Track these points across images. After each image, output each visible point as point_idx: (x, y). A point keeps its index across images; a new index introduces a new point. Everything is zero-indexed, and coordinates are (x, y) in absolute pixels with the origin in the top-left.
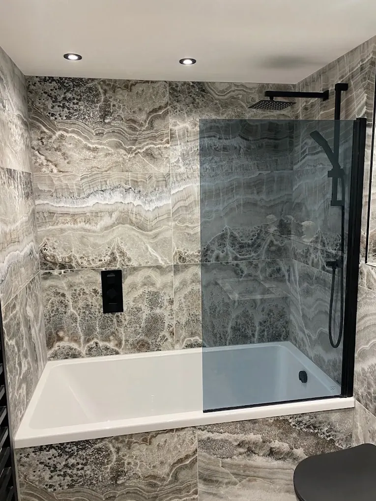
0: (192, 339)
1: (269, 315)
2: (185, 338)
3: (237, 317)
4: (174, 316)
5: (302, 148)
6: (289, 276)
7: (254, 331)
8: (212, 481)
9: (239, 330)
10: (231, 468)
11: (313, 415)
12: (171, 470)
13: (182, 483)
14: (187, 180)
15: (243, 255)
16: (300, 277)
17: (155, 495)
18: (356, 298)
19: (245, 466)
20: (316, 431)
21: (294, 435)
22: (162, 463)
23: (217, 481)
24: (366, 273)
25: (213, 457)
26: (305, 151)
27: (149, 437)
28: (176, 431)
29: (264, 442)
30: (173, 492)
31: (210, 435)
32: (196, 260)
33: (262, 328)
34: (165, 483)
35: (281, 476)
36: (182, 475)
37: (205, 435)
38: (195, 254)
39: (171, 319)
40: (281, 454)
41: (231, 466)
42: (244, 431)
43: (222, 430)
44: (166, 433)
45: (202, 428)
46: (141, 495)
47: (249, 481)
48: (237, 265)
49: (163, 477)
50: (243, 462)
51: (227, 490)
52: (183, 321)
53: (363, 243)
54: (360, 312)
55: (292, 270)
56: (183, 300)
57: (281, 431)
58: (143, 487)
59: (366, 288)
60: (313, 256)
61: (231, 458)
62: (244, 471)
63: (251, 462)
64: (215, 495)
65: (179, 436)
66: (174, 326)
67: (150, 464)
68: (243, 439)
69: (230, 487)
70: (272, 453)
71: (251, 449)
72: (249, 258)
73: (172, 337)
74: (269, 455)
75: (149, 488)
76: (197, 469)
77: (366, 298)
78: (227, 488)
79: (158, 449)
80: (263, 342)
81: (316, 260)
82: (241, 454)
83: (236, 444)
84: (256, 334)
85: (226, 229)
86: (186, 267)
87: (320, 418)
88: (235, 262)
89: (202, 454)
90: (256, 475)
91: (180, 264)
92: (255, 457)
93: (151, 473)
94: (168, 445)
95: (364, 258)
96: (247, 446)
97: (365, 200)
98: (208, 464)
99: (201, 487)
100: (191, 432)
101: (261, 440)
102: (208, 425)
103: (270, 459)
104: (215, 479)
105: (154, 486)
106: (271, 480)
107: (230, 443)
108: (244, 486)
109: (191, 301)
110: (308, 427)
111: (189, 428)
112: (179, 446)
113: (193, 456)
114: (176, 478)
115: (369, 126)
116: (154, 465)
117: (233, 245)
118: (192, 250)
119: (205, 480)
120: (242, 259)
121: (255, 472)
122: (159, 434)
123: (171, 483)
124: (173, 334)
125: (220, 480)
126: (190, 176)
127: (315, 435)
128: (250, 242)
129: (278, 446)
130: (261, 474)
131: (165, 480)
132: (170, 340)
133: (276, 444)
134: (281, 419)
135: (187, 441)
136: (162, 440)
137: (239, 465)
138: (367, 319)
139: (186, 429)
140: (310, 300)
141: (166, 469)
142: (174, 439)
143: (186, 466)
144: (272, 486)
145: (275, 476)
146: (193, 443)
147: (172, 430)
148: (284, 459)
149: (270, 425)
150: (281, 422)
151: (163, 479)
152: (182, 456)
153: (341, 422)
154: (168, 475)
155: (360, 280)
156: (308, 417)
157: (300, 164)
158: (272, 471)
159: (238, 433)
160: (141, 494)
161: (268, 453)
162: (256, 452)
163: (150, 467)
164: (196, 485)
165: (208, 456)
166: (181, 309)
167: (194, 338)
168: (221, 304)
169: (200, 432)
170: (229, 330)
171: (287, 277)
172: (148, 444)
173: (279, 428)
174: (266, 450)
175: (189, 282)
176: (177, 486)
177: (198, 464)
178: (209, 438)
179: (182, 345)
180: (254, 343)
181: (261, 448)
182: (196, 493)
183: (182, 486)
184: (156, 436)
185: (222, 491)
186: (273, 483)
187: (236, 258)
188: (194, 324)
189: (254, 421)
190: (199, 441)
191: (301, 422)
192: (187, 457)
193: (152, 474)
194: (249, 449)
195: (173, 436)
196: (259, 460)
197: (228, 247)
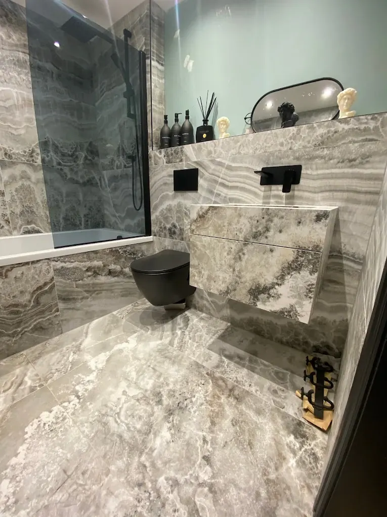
0: (29, 227)
1: (90, 210)
2: (21, 226)
3: (67, 210)
4: (7, 206)
5: (101, 87)
6: (101, 183)
7: (80, 221)
8: (69, 299)
9: (69, 220)
10: (83, 288)
11: (133, 246)
12: (32, 297)
13: (44, 306)
14: (5, 83)
15: (66, 162)
16: (109, 181)
17: (20, 321)
18: (149, 175)
19: (93, 284)
20: (135, 256)
21: (123, 260)
22: (22, 292)
23: (74, 299)
24: (153, 156)
25: (68, 281)
26: (103, 90)
27: (4, 271)
28: (32, 264)
29: (104, 266)
30: (37, 314)
31: (63, 264)
32: (23, 159)
33: (87, 219)
34: (28, 308)
35: (117, 287)
36: (43, 300)
37: (59, 265)
38: (21, 153)
39: (4, 209)
40: (116, 273)
41: (83, 286)
42: (90, 259)
43: (72, 260)
44: (22, 266)
45: (56, 259)
46: (4, 324)
47: (97, 294)
48: (61, 169)
49: (26, 304)
50: (91, 282)
51: (82, 303)
52: (18, 211)
53: (150, 138)
54: (151, 182)
55: (102, 179)
56: (14, 193)
57: (114, 258)
58: (5, 316)
59: (154, 165)
60: (117, 162)
61: (82, 280)
62: (93, 288)
63: (97, 281)
64: (73, 309)
65: (34, 268)
66: (9, 216)
67: (9, 295)
68: (89, 265)
69: (84, 300)
70: (111, 273)
71: (96, 272)
72: (71, 166)
73: (8, 225)
74: (109, 275)
75: (13, 316)
76: (56, 292)
77: (154, 171)
78: (82, 301)
79: (16, 281)
80: (88, 229)
81: (119, 164)
82: (89, 276)
83: (85, 269)
84: (83, 223)
85: (47, 137)
86: (13, 163)
87: (137, 248)
88: (59, 167)
89: (58, 280)
90: (101, 289)
91: (6, 159)
92: (100, 277)
93: (11, 302)
94: (26, 277)
95: (151, 147)
96: (93, 270)
97: (149, 109)
98: (65, 287)
99: (61, 305)
100: (46, 264)
101: (102, 265)
102: (60, 257)
103: (109, 277)
104: (71, 297)
105: (18, 312)
106: (112, 291)
107: (80, 269)
108: (94, 299)
109: (23, 194)
110: (130, 254)
111: (44, 261)
112: (36, 277)
113: (51, 282)
114: (37, 302)
115: (148, 58)
116: (14, 295)
117: (56, 153)
118: (18, 149)
119: (64, 299)
120: (65, 166)
121: (100, 287)
122: (15, 267)
123: (33, 307)
124: (9, 222)
125: (76, 297)
126: (7, 81)
127: (134, 258)
128: (70, 153)
129: (113, 268)
130: (104, 288)
131: (27, 306)
132: (6, 227)
133: (112, 267)
134: (114, 249)
135: (44, 271)
136: (19, 272)
137: (89, 284)
138: (156, 184)
139: (41, 262)
140: (117, 193)
141: (27, 297)
142: (30, 271)
143: (46, 292)
144: (112, 295)
145: (113, 288)
146: (49, 272)
147: (27, 263)
148: (118, 276)
149: (107, 254)
150: (114, 251)
151: (26, 306)
152: (41, 283)
153: (148, 250)
154: (30, 301)
155: (150, 162)
156: (130, 248)
157: (100, 101)
158: (112, 285)
159: (85, 262)
160: (3, 322)
161: (108, 273)
162: (100, 273)
163: (10, 298)
164: (56, 305)
165: (64, 281)
166: (13, 200)
167: (31, 226)
168: (52, 199)
169: (53, 263)
170: (61, 221)
171: (99, 184)
172: (4, 277)
173: (113, 256)
174: (106, 271)
175: (18, 178)
176: (40, 308)
177: (56, 288)
178: (62, 267)
179: (20, 231)
180: (81, 229)
181: (103, 270)
182: (57, 310)
183: (44, 308)
184: (11, 270)
185: (79, 305)
186: (112, 292)
187: (59, 164)
188: (29, 214)
189: (96, 252)
190: (54, 270)
191: (126, 251)
192: (45, 284)
193: (13, 303)
194: (95, 272)
195: (29, 269)
196: (102, 279)
197: (52, 153)
